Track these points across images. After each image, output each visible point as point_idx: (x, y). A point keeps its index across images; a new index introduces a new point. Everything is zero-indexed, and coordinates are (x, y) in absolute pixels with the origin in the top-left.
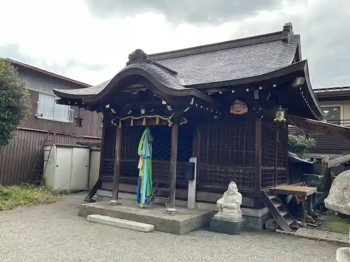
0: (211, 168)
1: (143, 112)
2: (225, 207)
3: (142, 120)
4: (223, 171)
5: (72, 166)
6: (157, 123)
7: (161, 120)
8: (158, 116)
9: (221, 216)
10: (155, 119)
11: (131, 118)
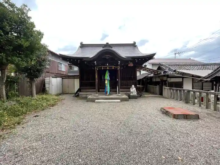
0: (123, 82)
1: (107, 65)
2: (134, 92)
3: (107, 67)
4: (126, 82)
5: (57, 85)
7: (114, 67)
8: (113, 66)
9: (132, 94)
10: (112, 67)
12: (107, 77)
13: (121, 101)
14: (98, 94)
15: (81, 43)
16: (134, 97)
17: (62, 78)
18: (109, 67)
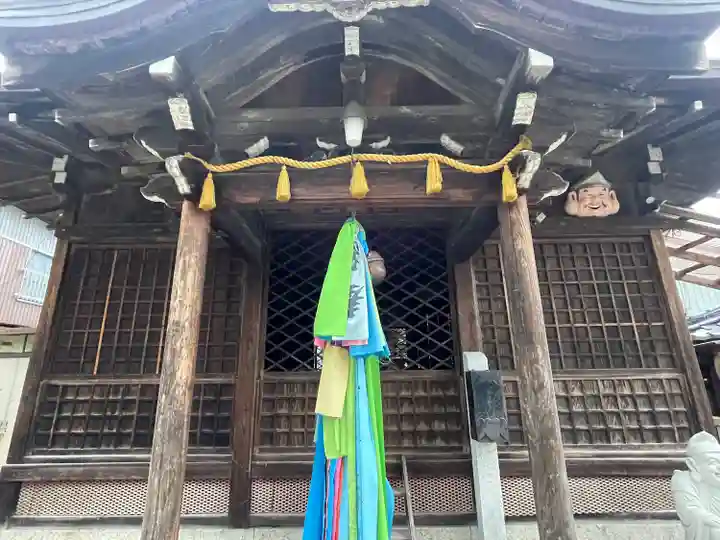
4: (576, 392)
6: (434, 183)
8: (434, 159)
11: (280, 165)
18: (373, 173)
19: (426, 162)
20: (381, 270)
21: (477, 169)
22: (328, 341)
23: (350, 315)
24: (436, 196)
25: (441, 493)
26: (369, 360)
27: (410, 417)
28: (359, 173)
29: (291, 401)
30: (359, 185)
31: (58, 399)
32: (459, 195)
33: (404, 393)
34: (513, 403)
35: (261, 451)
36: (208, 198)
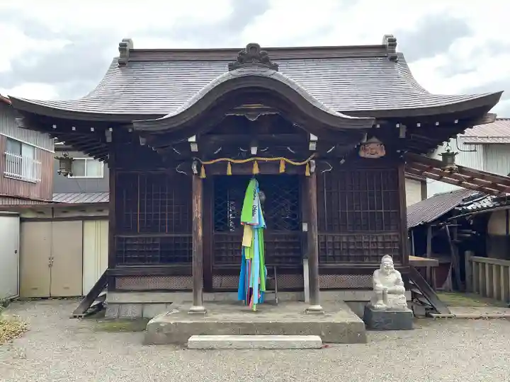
0: (333, 238)
1: (254, 151)
2: (390, 293)
3: (251, 164)
4: (352, 240)
6: (282, 169)
7: (287, 164)
8: (283, 160)
9: (384, 305)
10: (277, 164)
11: (228, 161)
12: (252, 210)
13: (326, 342)
14: (204, 302)
15: (123, 47)
16: (395, 322)
17: (22, 220)
18: (261, 165)
19: (279, 161)
20: (263, 197)
21: (298, 164)
22: (246, 223)
23: (253, 215)
24: (283, 173)
25: (290, 280)
26: (259, 230)
27: (279, 250)
28: (256, 165)
29: (227, 244)
30: (256, 170)
31: (124, 243)
32: (291, 172)
33: (276, 240)
34: (323, 245)
35: (216, 263)
36: (203, 175)
